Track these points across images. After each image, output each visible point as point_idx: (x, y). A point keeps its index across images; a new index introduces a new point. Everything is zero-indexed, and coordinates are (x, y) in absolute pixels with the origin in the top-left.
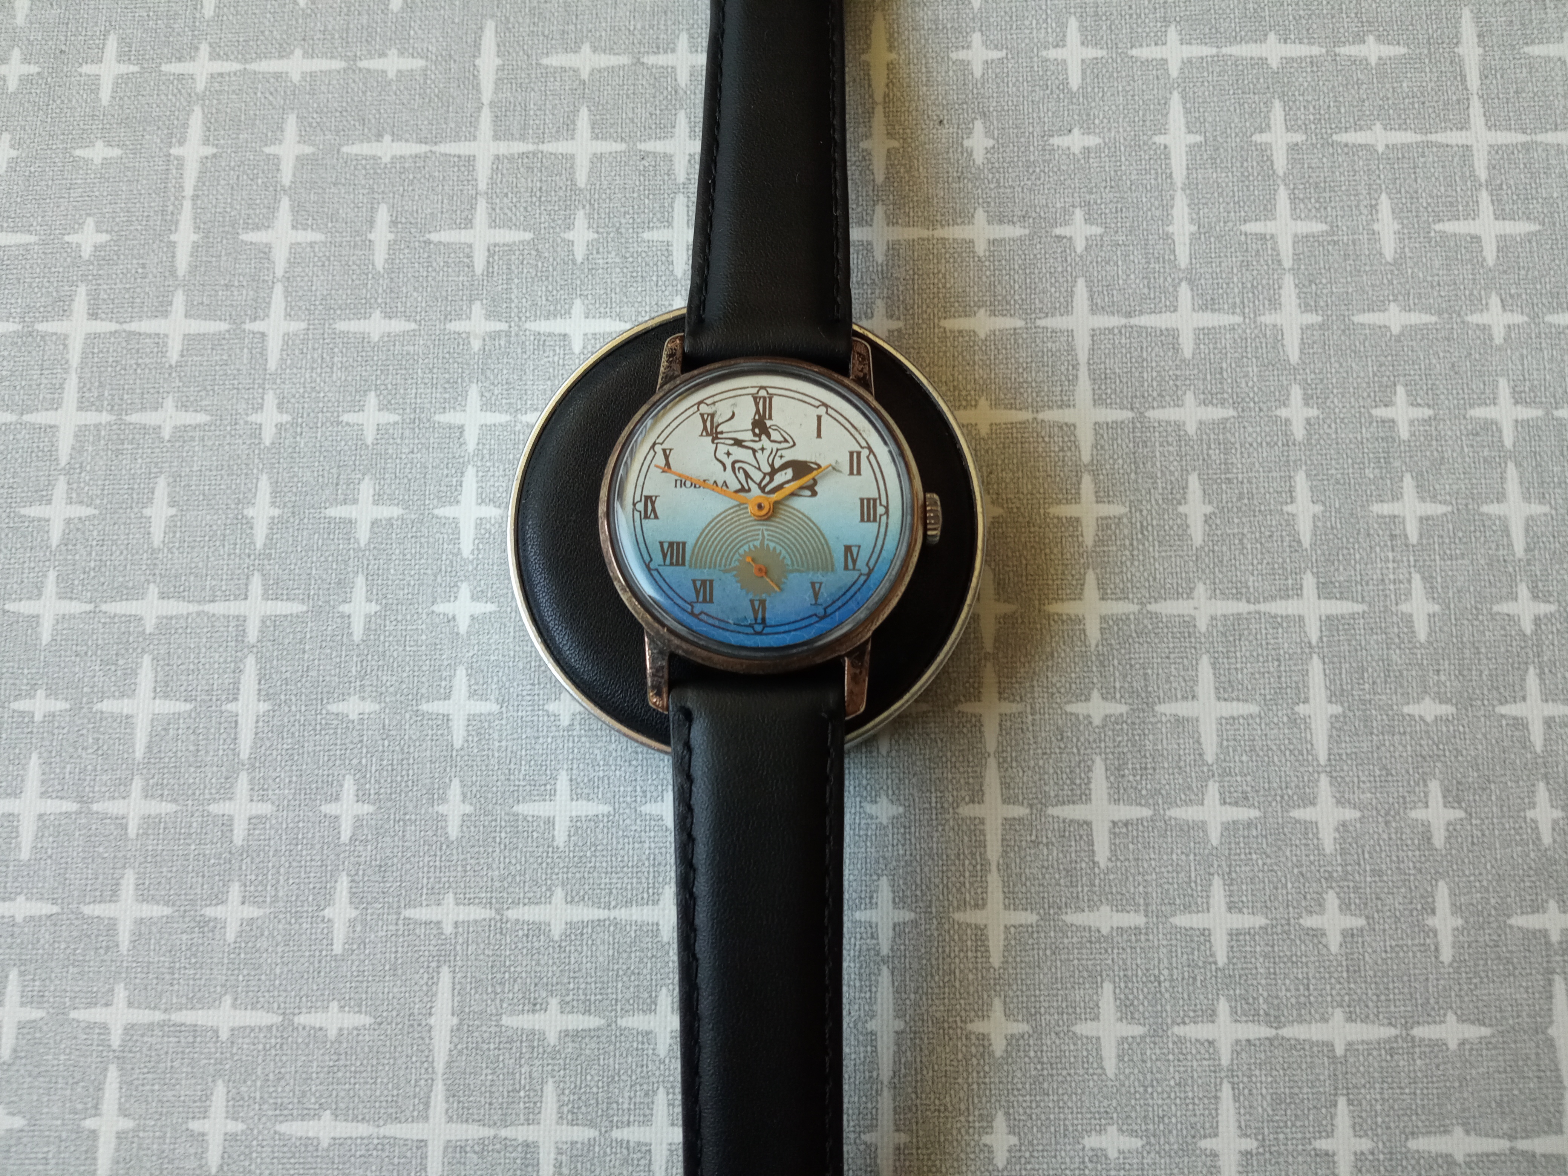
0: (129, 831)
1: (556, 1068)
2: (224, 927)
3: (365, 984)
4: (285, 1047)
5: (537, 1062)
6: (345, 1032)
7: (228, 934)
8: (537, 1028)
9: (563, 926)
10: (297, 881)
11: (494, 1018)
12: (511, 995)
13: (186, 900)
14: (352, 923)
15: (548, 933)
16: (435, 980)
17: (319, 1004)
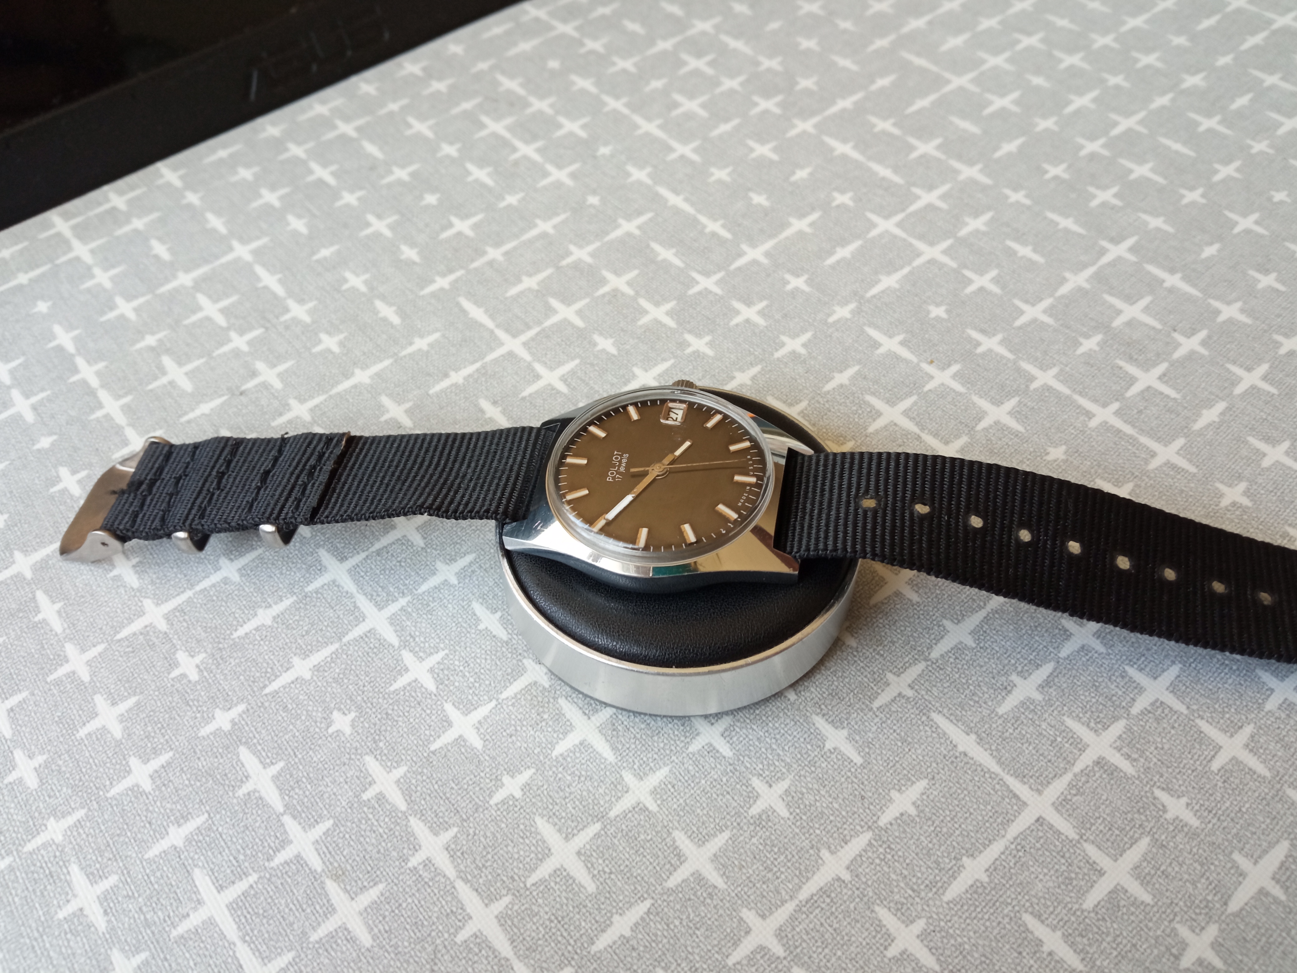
0: (651, 808)
1: (1059, 709)
2: (775, 811)
3: (898, 765)
4: (893, 846)
5: (1046, 715)
6: (919, 802)
7: (781, 814)
8: (1022, 699)
9: (970, 637)
10: (790, 744)
11: (993, 715)
12: (986, 696)
13: (732, 817)
14: (850, 738)
15: (966, 647)
16: (935, 726)
17: (883, 802)
